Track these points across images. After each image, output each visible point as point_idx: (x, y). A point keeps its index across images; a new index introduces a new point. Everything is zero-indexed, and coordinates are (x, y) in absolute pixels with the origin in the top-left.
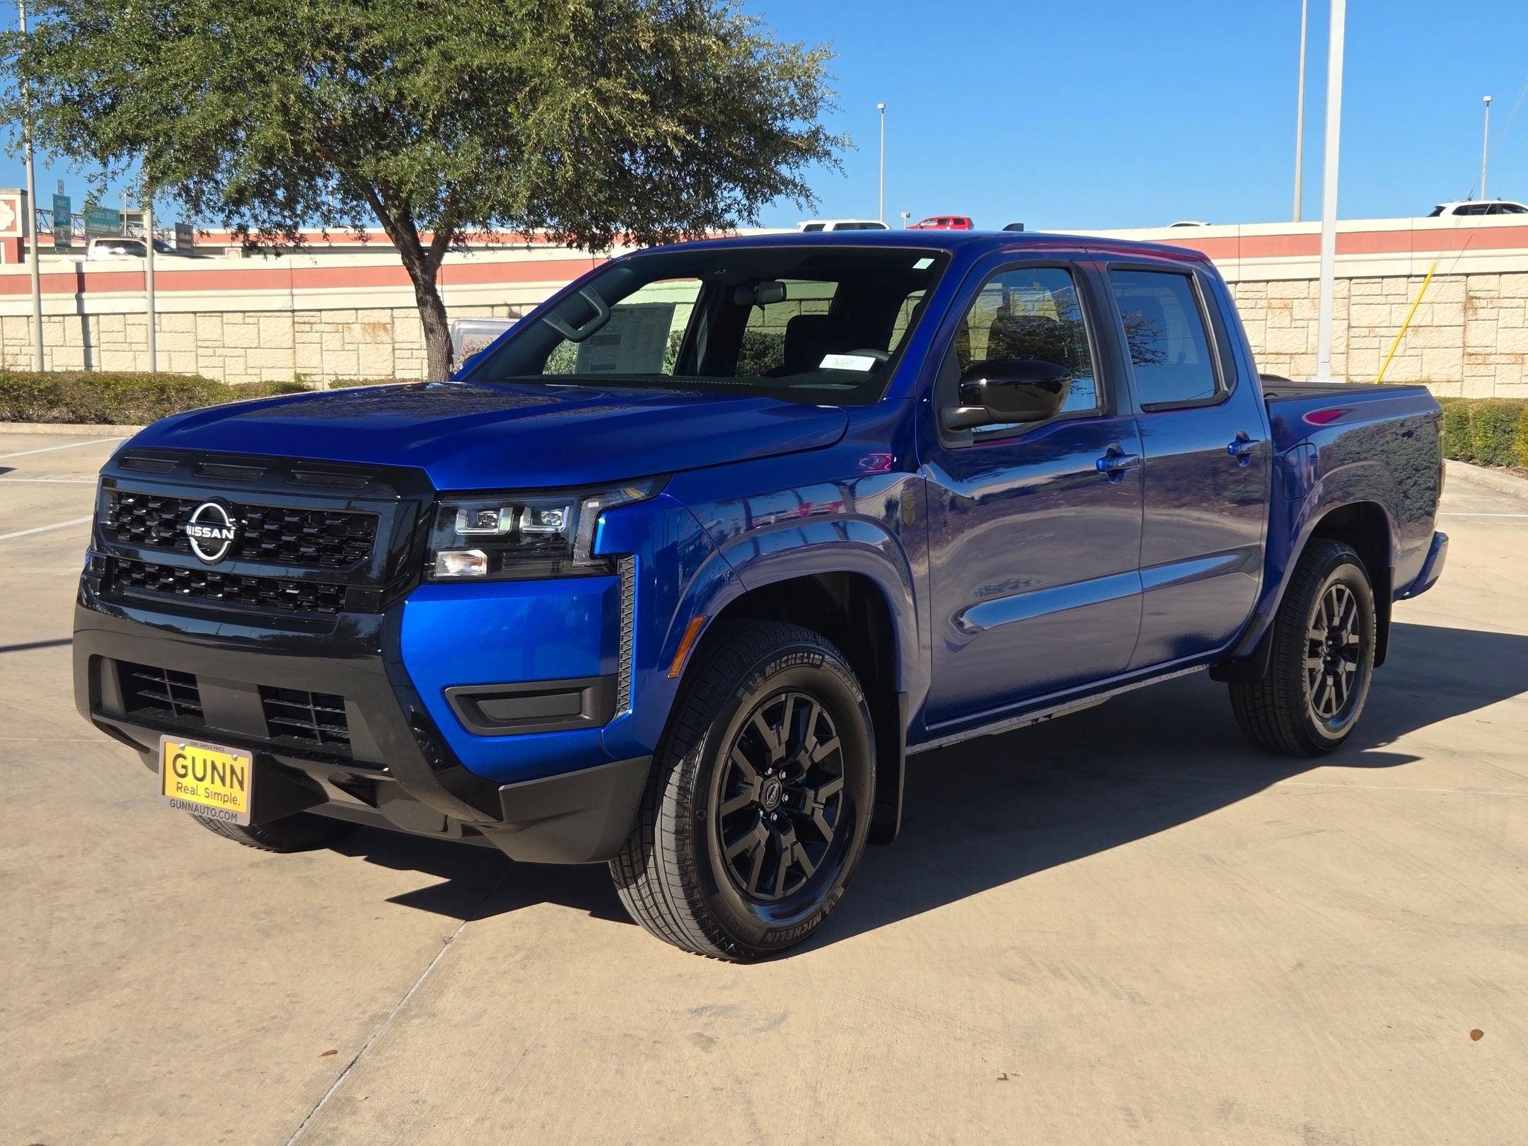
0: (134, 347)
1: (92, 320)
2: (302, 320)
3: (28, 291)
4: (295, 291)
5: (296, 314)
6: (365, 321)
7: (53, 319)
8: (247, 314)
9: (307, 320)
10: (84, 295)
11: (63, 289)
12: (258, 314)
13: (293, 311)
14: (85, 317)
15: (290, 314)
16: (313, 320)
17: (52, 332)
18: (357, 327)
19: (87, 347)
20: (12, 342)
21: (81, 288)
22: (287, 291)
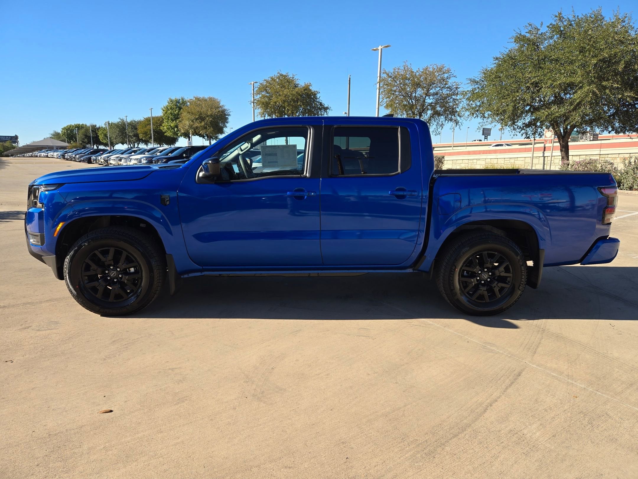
0: (556, 164)
1: (546, 158)
2: (602, 157)
3: (531, 151)
4: (601, 149)
5: (601, 155)
6: (621, 157)
7: (537, 158)
8: (587, 156)
9: (604, 157)
10: (545, 152)
11: (540, 151)
12: (590, 156)
13: (600, 155)
14: (544, 157)
15: (599, 155)
16: (606, 157)
17: (535, 161)
18: (618, 159)
19: (544, 164)
20: (527, 163)
21: (544, 150)
22: (599, 149)
